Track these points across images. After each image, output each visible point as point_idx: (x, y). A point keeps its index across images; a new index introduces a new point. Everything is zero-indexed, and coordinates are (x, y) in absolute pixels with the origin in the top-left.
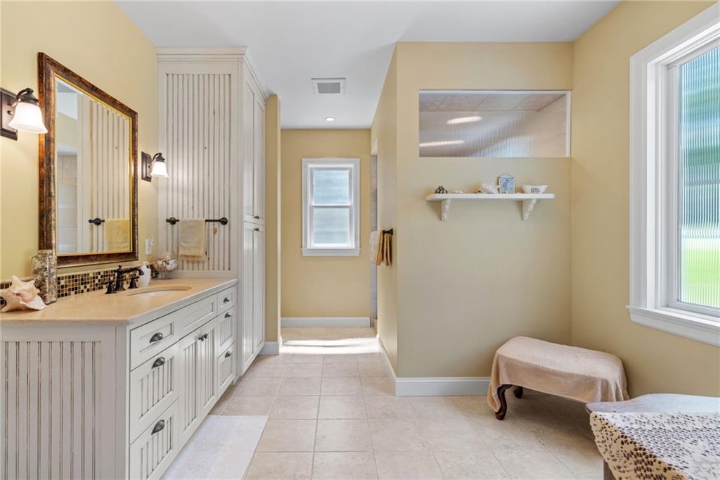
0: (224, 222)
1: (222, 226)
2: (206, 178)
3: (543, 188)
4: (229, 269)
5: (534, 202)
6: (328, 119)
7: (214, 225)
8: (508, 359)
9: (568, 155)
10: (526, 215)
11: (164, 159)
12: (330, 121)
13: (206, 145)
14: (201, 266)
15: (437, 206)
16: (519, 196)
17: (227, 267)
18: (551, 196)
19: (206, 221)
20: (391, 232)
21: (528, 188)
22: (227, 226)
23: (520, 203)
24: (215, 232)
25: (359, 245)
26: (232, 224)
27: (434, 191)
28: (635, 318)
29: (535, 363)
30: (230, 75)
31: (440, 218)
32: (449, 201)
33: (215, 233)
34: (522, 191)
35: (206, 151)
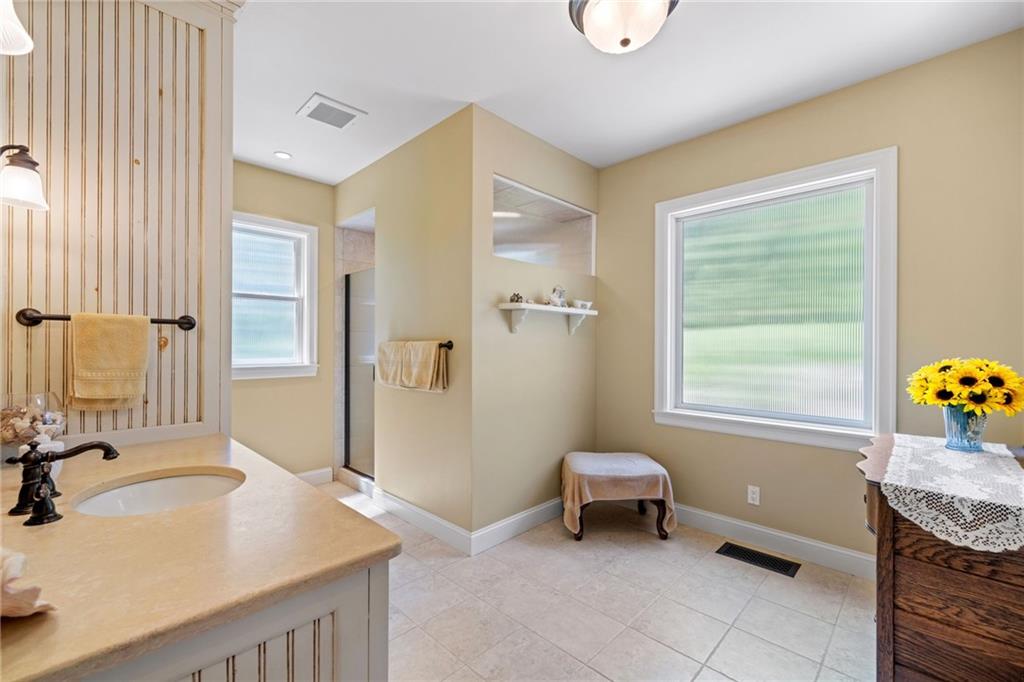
0: (186, 323)
1: (180, 333)
2: (138, 227)
3: (589, 304)
4: (199, 419)
5: (584, 317)
6: (279, 155)
7: (160, 331)
8: (589, 476)
9: (593, 274)
10: (573, 330)
11: (36, 164)
12: (282, 159)
13: (139, 155)
14: (122, 420)
15: (508, 316)
16: (567, 310)
17: (193, 414)
18: (595, 313)
19: (153, 321)
20: (449, 346)
21: (579, 303)
22: (193, 333)
23: (568, 317)
24: (162, 344)
25: (315, 360)
26: (207, 328)
27: (509, 299)
28: (658, 420)
29: (611, 474)
30: (201, 30)
31: (511, 330)
32: (527, 312)
33: (161, 347)
34: (570, 305)
35: (139, 170)
